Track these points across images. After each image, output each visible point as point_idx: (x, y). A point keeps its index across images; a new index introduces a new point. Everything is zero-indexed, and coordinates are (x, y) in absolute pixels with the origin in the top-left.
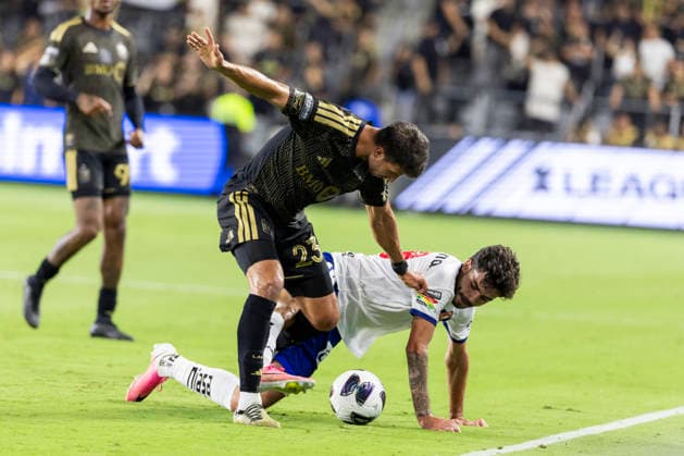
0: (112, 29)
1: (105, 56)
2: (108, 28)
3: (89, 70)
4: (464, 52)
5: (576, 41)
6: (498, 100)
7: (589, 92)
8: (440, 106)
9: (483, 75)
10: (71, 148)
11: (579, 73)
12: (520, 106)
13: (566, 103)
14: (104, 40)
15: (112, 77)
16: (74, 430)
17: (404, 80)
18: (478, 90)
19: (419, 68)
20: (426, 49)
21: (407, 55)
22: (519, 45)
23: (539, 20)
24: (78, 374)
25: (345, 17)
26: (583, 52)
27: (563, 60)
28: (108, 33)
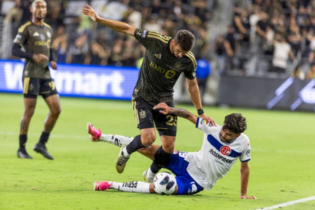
0: (44, 26)
1: (42, 37)
2: (42, 25)
3: (36, 43)
4: (246, 39)
5: (294, 34)
6: (260, 59)
7: (299, 55)
8: (236, 62)
9: (254, 49)
10: (27, 77)
11: (295, 47)
12: (271, 62)
13: (290, 60)
14: (41, 30)
15: (46, 46)
16: (79, 202)
17: (220, 51)
18: (252, 55)
19: (227, 45)
20: (230, 37)
21: (221, 40)
22: (270, 35)
23: (278, 25)
24: (80, 178)
25: (195, 24)
26: (296, 38)
27: (288, 42)
28: (42, 27)
